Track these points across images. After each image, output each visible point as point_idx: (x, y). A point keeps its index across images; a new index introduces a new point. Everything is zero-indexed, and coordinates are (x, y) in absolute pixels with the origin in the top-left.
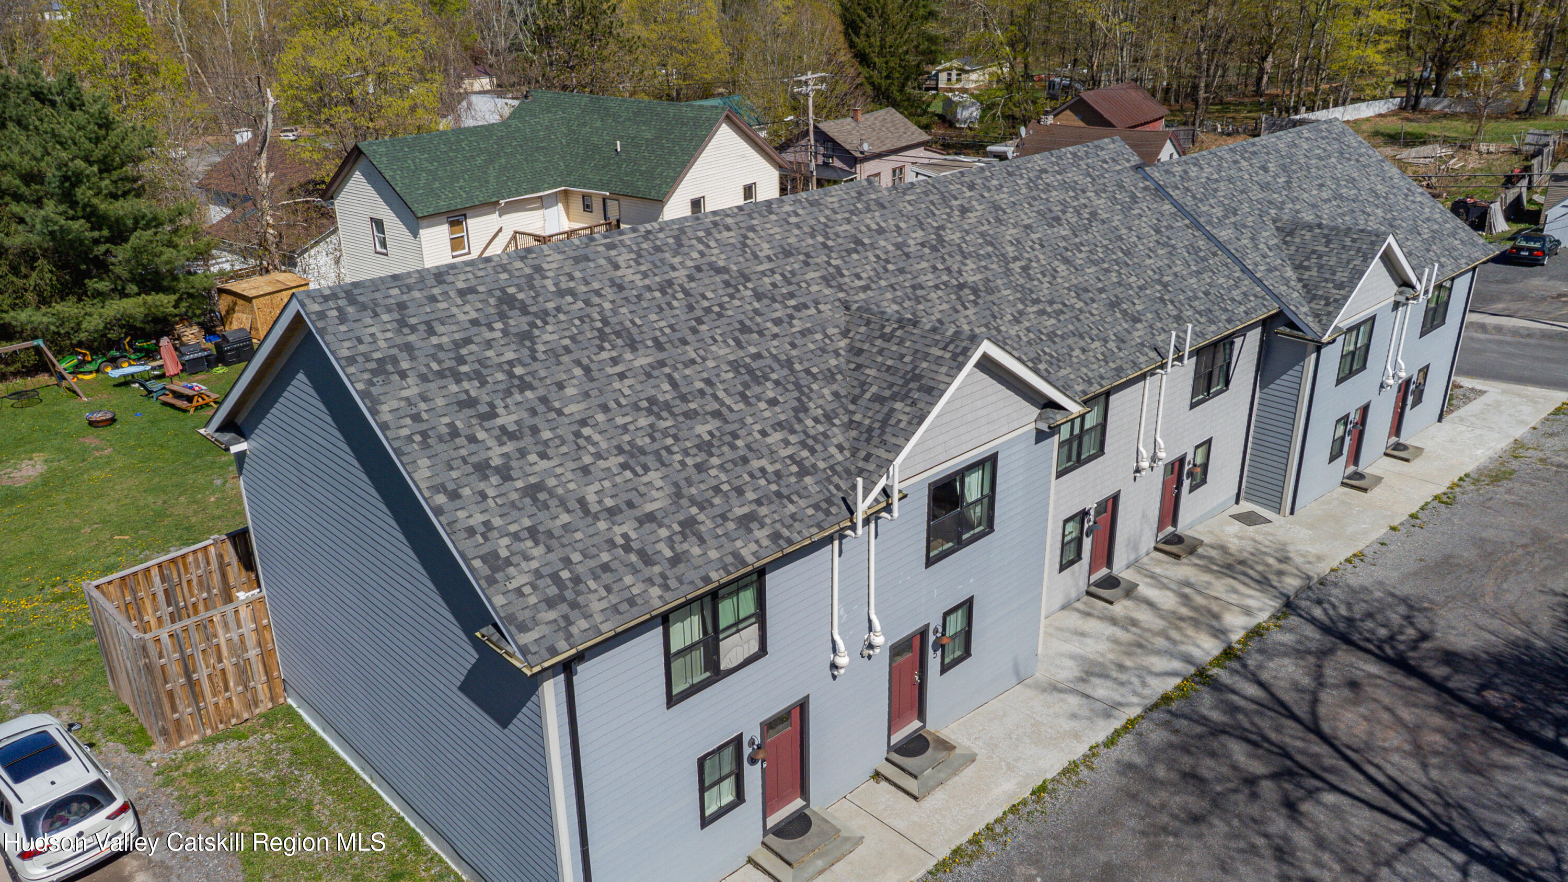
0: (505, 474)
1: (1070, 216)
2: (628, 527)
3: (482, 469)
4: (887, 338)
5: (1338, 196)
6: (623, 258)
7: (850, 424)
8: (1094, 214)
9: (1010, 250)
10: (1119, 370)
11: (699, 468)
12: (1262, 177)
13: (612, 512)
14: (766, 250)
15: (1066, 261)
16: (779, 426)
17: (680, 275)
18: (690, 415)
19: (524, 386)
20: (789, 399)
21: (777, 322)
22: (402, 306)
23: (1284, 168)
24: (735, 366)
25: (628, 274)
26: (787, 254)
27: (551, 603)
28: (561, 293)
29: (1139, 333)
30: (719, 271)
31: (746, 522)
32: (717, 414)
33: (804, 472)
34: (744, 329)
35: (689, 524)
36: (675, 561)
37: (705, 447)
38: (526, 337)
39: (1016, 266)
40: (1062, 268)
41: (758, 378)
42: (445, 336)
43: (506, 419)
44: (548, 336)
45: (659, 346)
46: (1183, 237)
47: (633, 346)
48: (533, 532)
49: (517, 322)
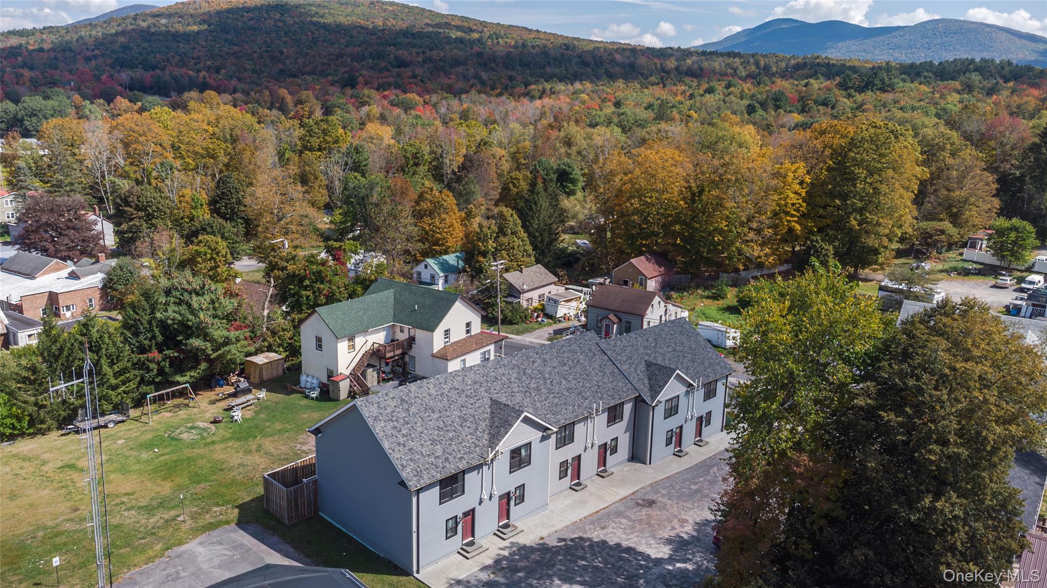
0: (404, 446)
1: (570, 363)
2: (433, 459)
3: (399, 444)
4: (501, 409)
5: (674, 350)
6: (431, 386)
7: (490, 433)
8: (578, 362)
9: (547, 376)
10: (577, 416)
11: (450, 445)
12: (646, 343)
13: (429, 455)
14: (469, 382)
15: (565, 379)
16: (470, 434)
17: (446, 391)
18: (447, 431)
19: (407, 423)
20: (473, 426)
21: (472, 404)
22: (378, 403)
23: (655, 340)
24: (459, 417)
25: (432, 391)
26: (475, 383)
27: (415, 476)
28: (416, 397)
29: (587, 403)
30: (456, 389)
31: (461, 459)
32: (454, 431)
33: (476, 446)
34: (463, 406)
35: (447, 459)
36: (443, 468)
37: (451, 439)
38: (407, 410)
39: (548, 382)
40: (564, 382)
41: (465, 420)
42: (389, 410)
43: (404, 432)
44: (413, 409)
45: (440, 412)
46: (609, 369)
47: (433, 412)
48: (411, 460)
49: (405, 406)
